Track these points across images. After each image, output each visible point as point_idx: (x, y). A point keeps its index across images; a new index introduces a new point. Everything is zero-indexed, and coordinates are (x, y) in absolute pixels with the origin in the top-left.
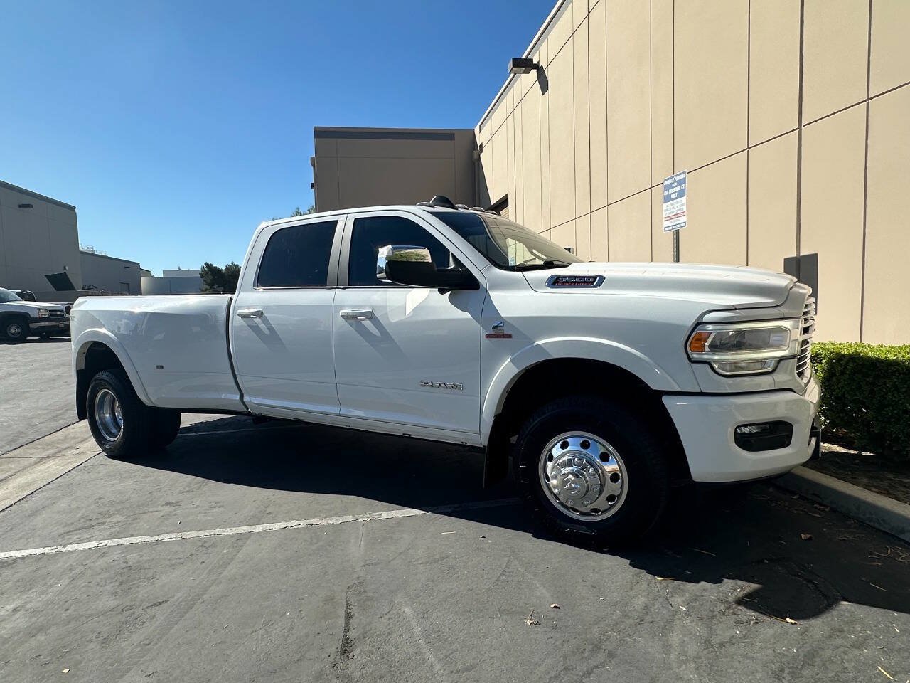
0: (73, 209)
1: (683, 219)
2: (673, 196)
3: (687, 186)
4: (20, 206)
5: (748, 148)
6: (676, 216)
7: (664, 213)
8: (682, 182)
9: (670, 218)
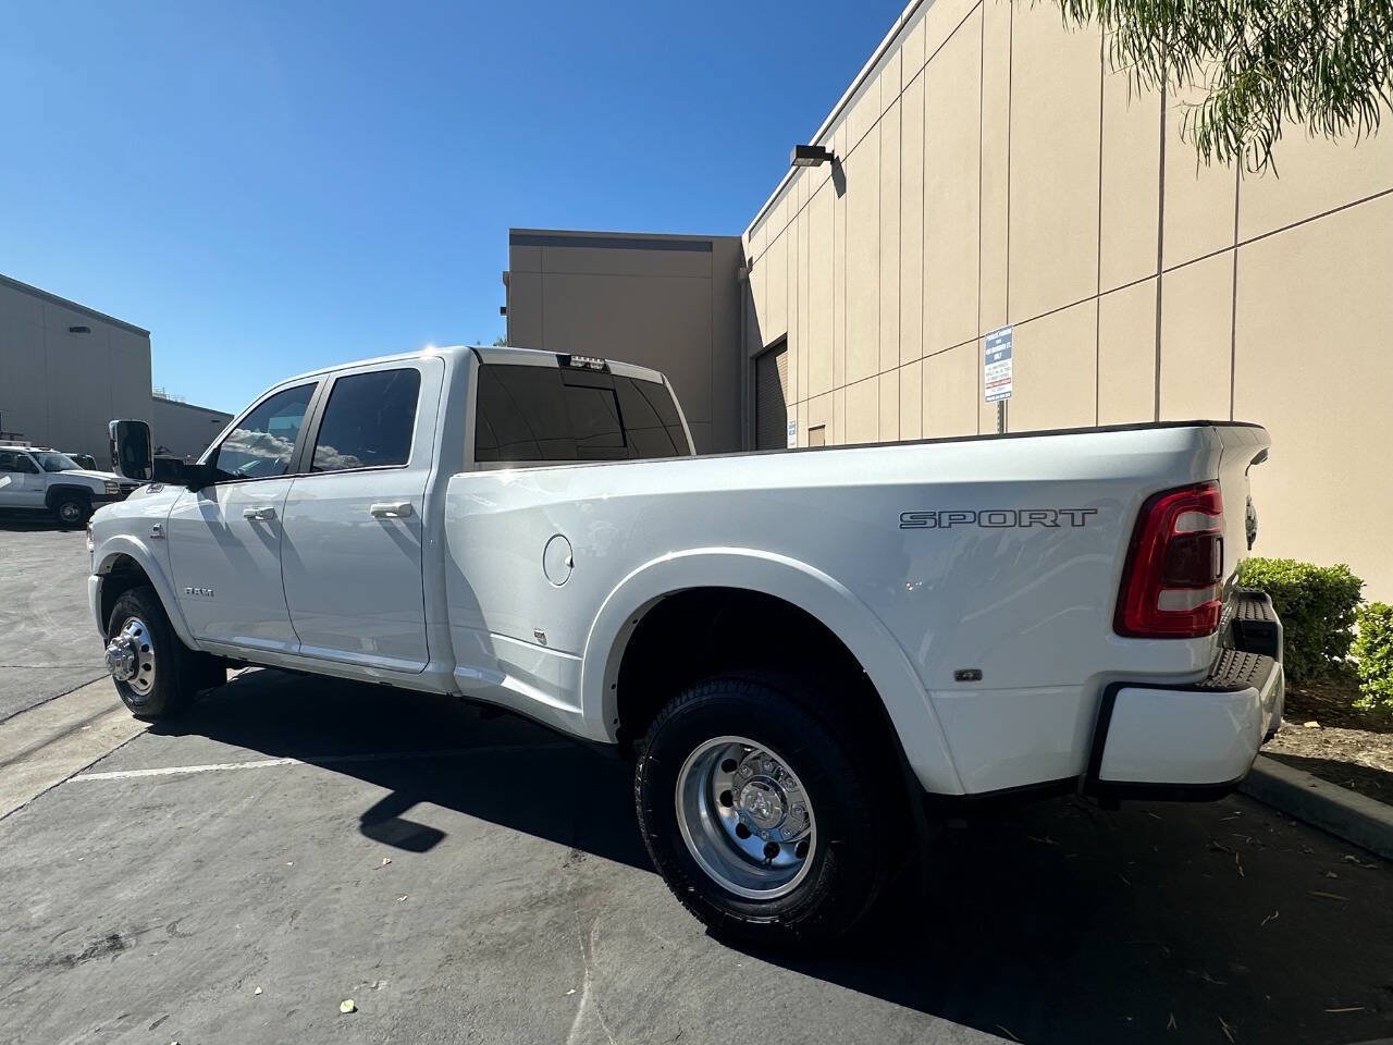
0: (146, 334)
1: (1008, 388)
2: (997, 357)
3: (1014, 345)
4: (72, 330)
5: (1099, 295)
6: (1001, 383)
7: (986, 378)
8: (1007, 339)
9: (994, 385)
